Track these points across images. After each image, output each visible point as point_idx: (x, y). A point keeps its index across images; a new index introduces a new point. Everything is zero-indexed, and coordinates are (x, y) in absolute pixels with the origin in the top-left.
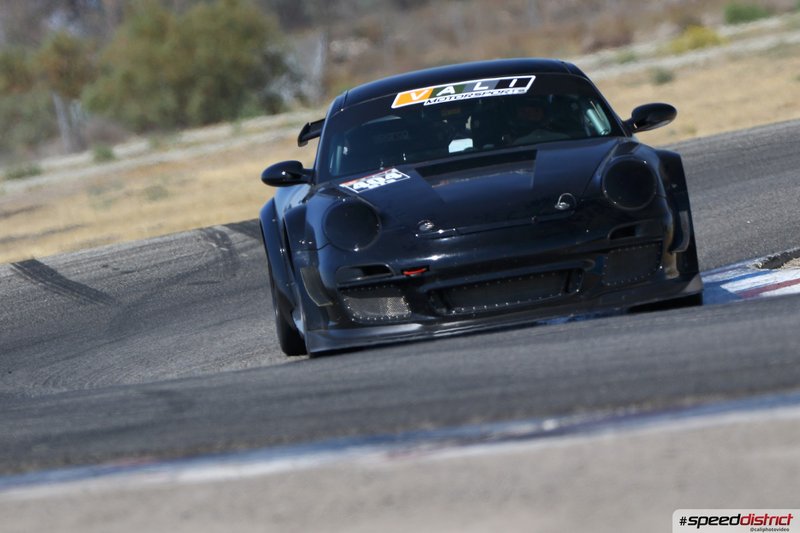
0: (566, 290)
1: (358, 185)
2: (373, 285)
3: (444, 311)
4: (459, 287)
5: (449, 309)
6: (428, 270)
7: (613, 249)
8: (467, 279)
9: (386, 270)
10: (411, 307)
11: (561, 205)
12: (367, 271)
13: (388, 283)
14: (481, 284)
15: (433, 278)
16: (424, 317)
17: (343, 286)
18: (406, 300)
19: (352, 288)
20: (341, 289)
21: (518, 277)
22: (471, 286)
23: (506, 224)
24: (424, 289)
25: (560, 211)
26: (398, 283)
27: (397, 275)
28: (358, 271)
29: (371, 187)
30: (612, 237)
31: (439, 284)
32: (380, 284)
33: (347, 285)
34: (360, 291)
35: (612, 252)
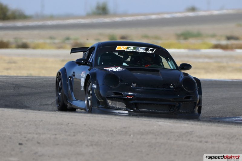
0: (170, 110)
1: (110, 69)
2: (117, 98)
3: (135, 109)
4: (141, 103)
5: (137, 109)
6: (134, 97)
7: (184, 102)
8: (144, 102)
9: (122, 95)
10: (126, 106)
11: (171, 87)
12: (116, 94)
13: (121, 98)
14: (148, 104)
15: (134, 100)
16: (130, 110)
17: (108, 96)
18: (125, 104)
19: (110, 98)
20: (107, 97)
21: (158, 104)
22: (145, 104)
23: (157, 89)
24: (132, 102)
25: (171, 88)
26: (124, 99)
27: (125, 96)
28: (113, 93)
29: (114, 71)
30: (185, 98)
31: (136, 101)
32: (119, 98)
33: (109, 97)
34: (112, 99)
35: (183, 102)
